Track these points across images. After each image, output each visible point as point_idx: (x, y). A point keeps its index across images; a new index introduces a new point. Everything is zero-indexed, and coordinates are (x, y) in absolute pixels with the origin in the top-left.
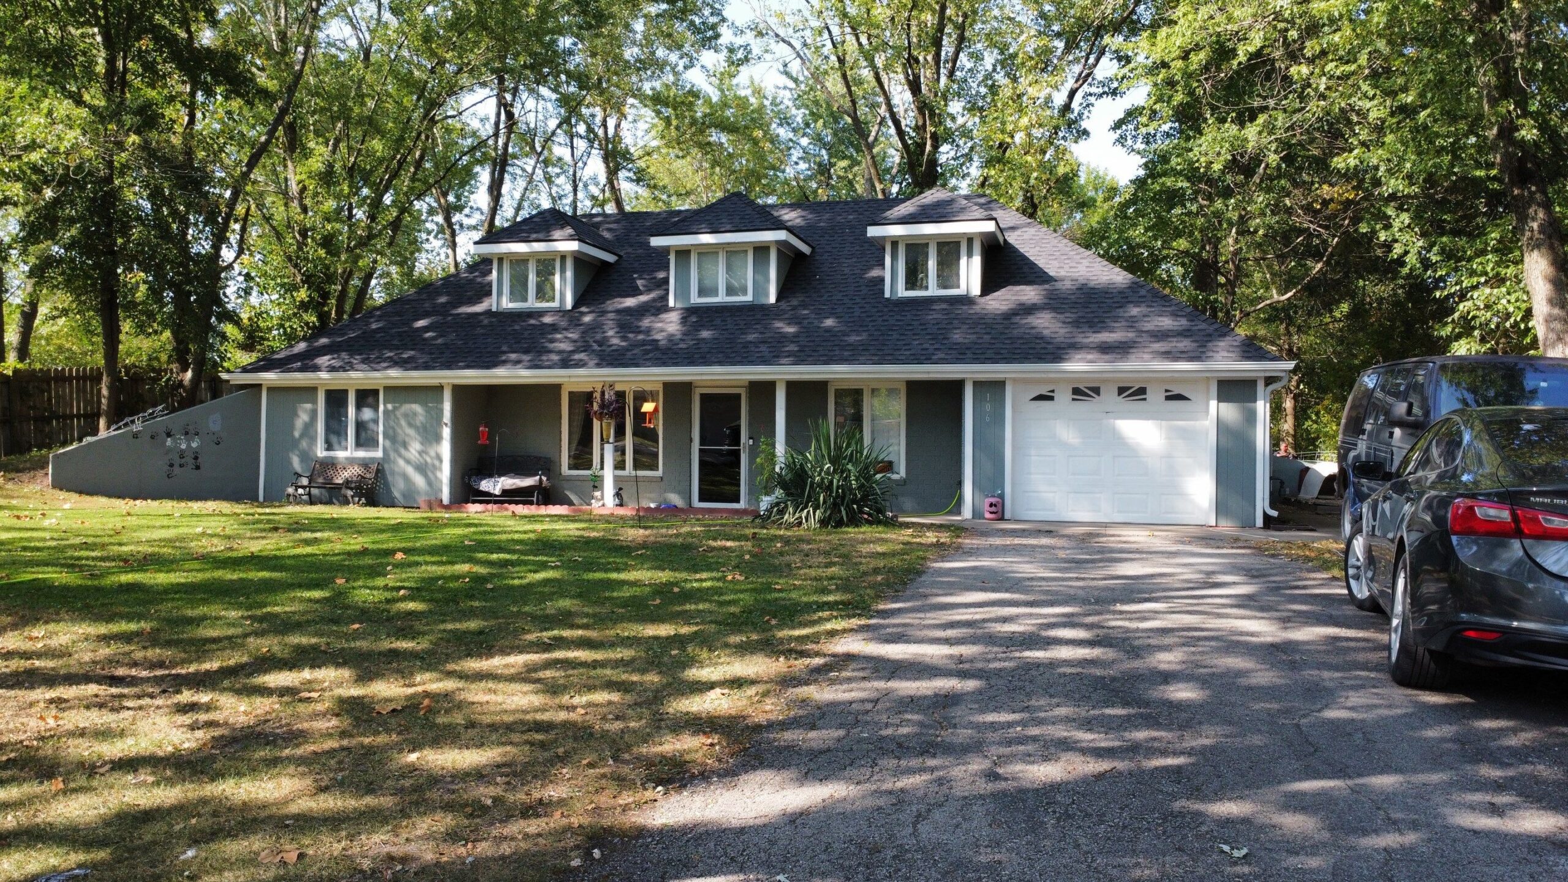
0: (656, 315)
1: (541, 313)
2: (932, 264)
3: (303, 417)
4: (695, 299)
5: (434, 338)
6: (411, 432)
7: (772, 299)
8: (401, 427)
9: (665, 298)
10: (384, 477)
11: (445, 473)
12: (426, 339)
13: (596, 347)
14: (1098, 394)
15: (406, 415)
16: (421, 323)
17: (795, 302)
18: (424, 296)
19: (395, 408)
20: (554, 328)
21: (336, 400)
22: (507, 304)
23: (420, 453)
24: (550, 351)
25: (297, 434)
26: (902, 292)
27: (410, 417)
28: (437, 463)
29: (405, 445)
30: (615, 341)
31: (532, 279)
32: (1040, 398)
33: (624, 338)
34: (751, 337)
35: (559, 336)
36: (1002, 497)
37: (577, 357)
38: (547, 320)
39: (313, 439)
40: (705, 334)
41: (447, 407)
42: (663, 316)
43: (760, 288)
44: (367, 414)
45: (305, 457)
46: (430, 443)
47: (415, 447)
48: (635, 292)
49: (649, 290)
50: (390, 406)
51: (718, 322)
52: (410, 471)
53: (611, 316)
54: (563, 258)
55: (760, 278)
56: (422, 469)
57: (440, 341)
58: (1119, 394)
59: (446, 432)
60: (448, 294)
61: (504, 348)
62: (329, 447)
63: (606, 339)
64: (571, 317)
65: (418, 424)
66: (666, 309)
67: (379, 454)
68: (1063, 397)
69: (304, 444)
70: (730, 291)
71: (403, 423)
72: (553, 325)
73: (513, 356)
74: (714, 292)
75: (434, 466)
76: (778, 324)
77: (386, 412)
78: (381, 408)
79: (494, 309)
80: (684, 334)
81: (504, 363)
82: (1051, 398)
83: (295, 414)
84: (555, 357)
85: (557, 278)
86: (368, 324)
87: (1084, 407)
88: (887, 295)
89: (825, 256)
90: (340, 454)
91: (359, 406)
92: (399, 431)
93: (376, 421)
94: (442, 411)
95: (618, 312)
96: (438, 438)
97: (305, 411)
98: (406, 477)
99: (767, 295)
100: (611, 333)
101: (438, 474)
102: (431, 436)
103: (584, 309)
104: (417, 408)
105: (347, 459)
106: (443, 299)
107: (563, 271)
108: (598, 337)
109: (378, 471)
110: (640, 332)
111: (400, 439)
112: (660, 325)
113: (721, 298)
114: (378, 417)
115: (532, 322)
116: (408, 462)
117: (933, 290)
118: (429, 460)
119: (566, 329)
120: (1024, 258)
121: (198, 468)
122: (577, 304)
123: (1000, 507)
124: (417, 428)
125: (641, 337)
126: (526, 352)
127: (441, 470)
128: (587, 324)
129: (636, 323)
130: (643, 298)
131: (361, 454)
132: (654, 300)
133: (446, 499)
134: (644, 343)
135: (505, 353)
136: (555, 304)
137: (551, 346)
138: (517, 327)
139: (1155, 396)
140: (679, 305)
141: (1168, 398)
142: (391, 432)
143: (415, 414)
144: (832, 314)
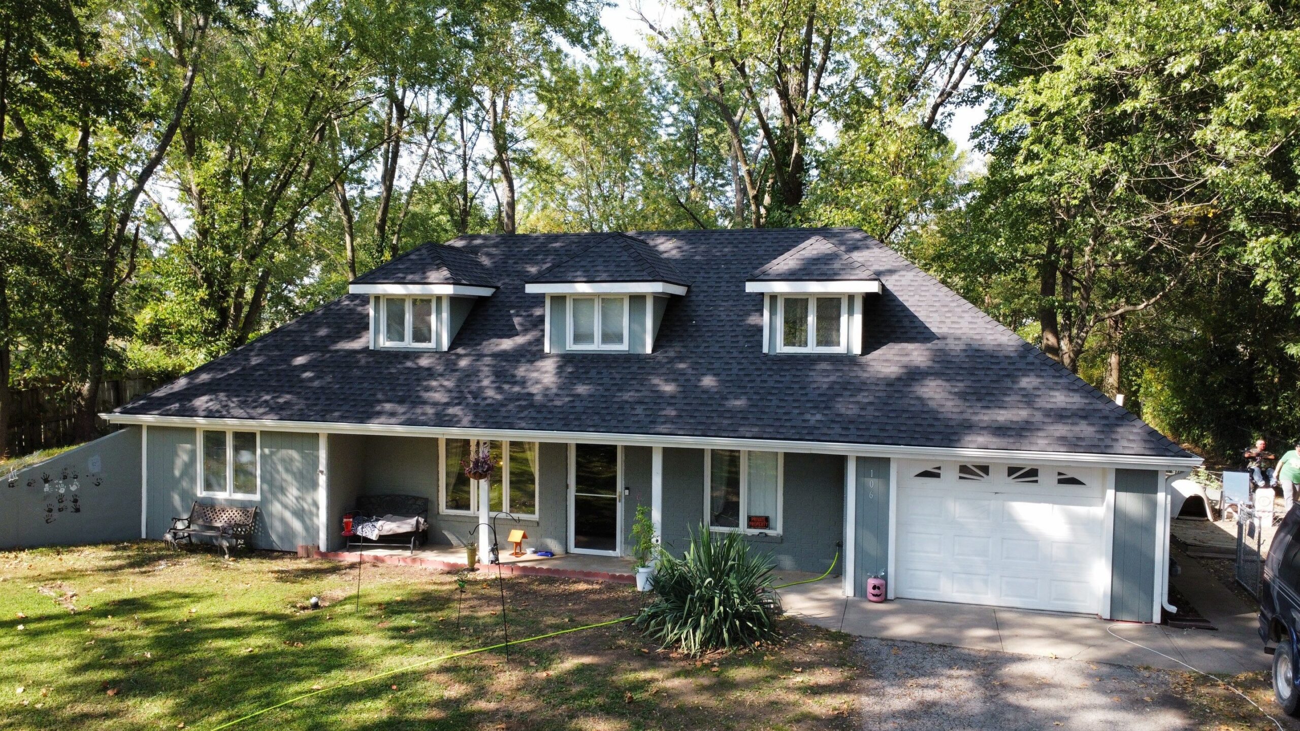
0: (531, 362)
1: (417, 354)
2: (812, 319)
3: (183, 457)
4: (571, 347)
5: (311, 380)
6: (288, 477)
7: (649, 350)
8: (278, 472)
9: (540, 341)
10: (262, 521)
11: (322, 519)
12: (303, 381)
13: (471, 400)
14: (987, 474)
15: (283, 460)
16: (300, 360)
17: (672, 354)
18: (304, 327)
19: (272, 453)
20: (430, 373)
21: (214, 441)
22: (385, 343)
23: (297, 499)
24: (425, 403)
25: (177, 473)
26: (782, 349)
27: (287, 463)
28: (314, 510)
29: (283, 490)
30: (490, 393)
31: (409, 318)
32: (926, 474)
33: (499, 389)
34: (627, 396)
35: (434, 383)
36: (885, 578)
37: (451, 411)
38: (424, 362)
39: (193, 480)
40: (581, 389)
41: (323, 454)
42: (539, 364)
43: (636, 337)
44: (245, 456)
45: (187, 495)
46: (308, 490)
47: (293, 492)
48: (511, 332)
49: (526, 331)
50: (267, 451)
51: (593, 373)
52: (288, 515)
53: (487, 360)
54: (439, 298)
55: (636, 327)
56: (300, 514)
57: (316, 384)
58: (1009, 475)
59: (322, 480)
60: (328, 325)
61: (380, 396)
62: (208, 486)
63: (481, 389)
64: (448, 359)
65: (295, 469)
66: (541, 355)
67: (257, 497)
68: (950, 476)
69: (185, 484)
70: (607, 338)
71: (280, 468)
72: (429, 369)
73: (388, 406)
74: (589, 338)
75: (311, 513)
76: (656, 381)
77: (263, 456)
78: (258, 451)
79: (371, 348)
80: (560, 388)
81: (379, 414)
82: (937, 476)
83: (175, 454)
84: (430, 410)
85: (433, 318)
86: (247, 359)
87: (971, 486)
88: (765, 350)
89: (701, 298)
90: (221, 496)
91: (237, 449)
92: (277, 476)
93: (254, 463)
94: (318, 457)
95: (495, 355)
96: (315, 485)
97: (185, 451)
98: (283, 521)
99: (644, 345)
100: (486, 383)
101: (315, 519)
102: (308, 483)
103: (460, 351)
104: (294, 454)
105: (227, 500)
106: (323, 332)
107: (439, 312)
108: (474, 386)
109: (256, 513)
110: (515, 383)
111: (277, 483)
112: (535, 375)
113: (596, 346)
114: (255, 459)
115: (409, 364)
116: (285, 506)
117: (812, 348)
118: (306, 506)
119: (441, 375)
120: (904, 309)
121: (77, 510)
122: (453, 345)
123: (883, 589)
124: (293, 474)
125: (516, 389)
126: (401, 401)
127: (317, 516)
128: (463, 370)
129: (512, 371)
130: (520, 340)
131: (240, 496)
132: (530, 343)
133: (323, 548)
134: (519, 397)
135: (379, 402)
136: (432, 345)
137: (426, 395)
138: (393, 371)
139: (1047, 480)
140: (554, 352)
141: (1061, 482)
142: (268, 476)
143: (292, 460)
144: (710, 371)
